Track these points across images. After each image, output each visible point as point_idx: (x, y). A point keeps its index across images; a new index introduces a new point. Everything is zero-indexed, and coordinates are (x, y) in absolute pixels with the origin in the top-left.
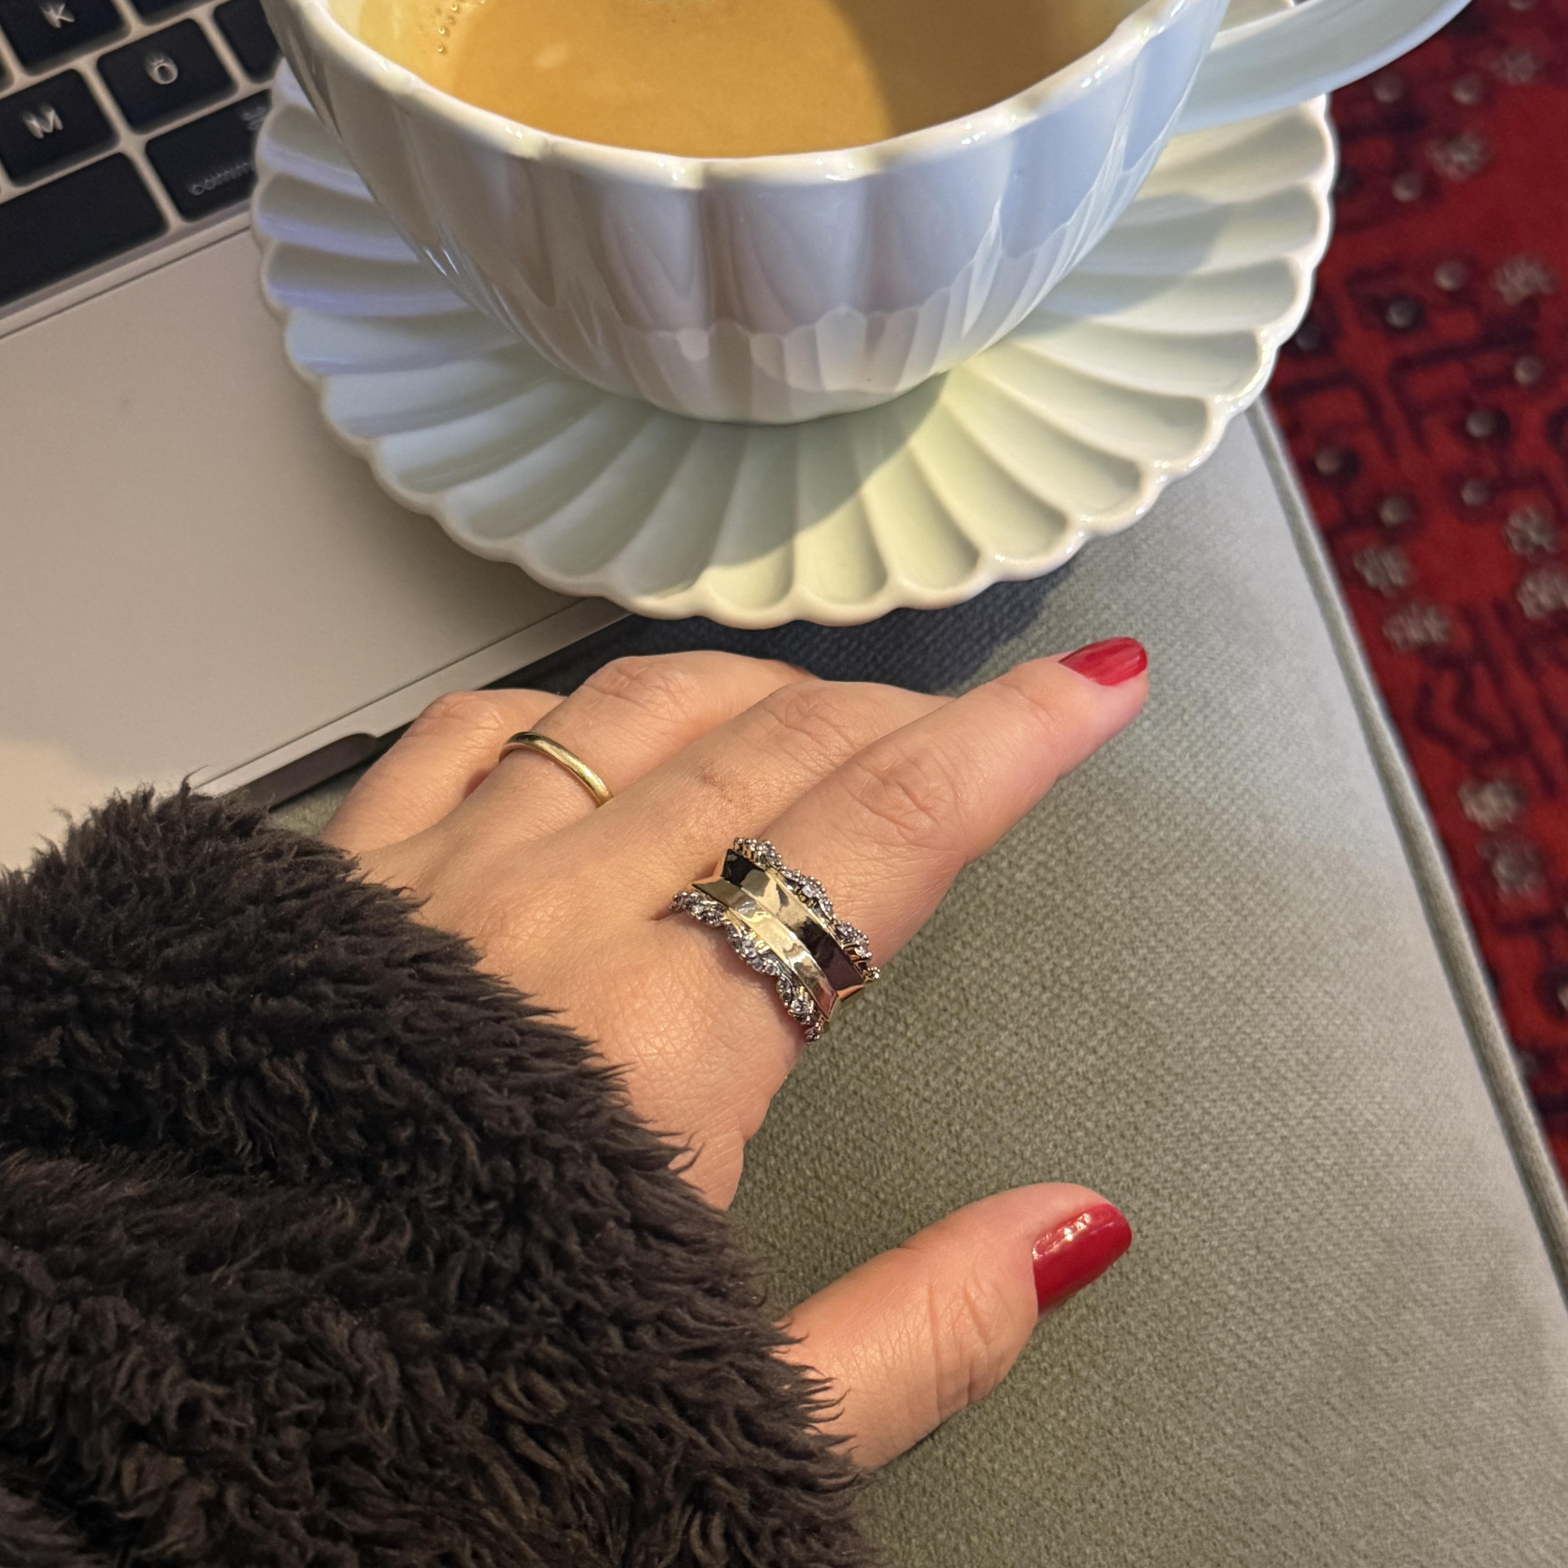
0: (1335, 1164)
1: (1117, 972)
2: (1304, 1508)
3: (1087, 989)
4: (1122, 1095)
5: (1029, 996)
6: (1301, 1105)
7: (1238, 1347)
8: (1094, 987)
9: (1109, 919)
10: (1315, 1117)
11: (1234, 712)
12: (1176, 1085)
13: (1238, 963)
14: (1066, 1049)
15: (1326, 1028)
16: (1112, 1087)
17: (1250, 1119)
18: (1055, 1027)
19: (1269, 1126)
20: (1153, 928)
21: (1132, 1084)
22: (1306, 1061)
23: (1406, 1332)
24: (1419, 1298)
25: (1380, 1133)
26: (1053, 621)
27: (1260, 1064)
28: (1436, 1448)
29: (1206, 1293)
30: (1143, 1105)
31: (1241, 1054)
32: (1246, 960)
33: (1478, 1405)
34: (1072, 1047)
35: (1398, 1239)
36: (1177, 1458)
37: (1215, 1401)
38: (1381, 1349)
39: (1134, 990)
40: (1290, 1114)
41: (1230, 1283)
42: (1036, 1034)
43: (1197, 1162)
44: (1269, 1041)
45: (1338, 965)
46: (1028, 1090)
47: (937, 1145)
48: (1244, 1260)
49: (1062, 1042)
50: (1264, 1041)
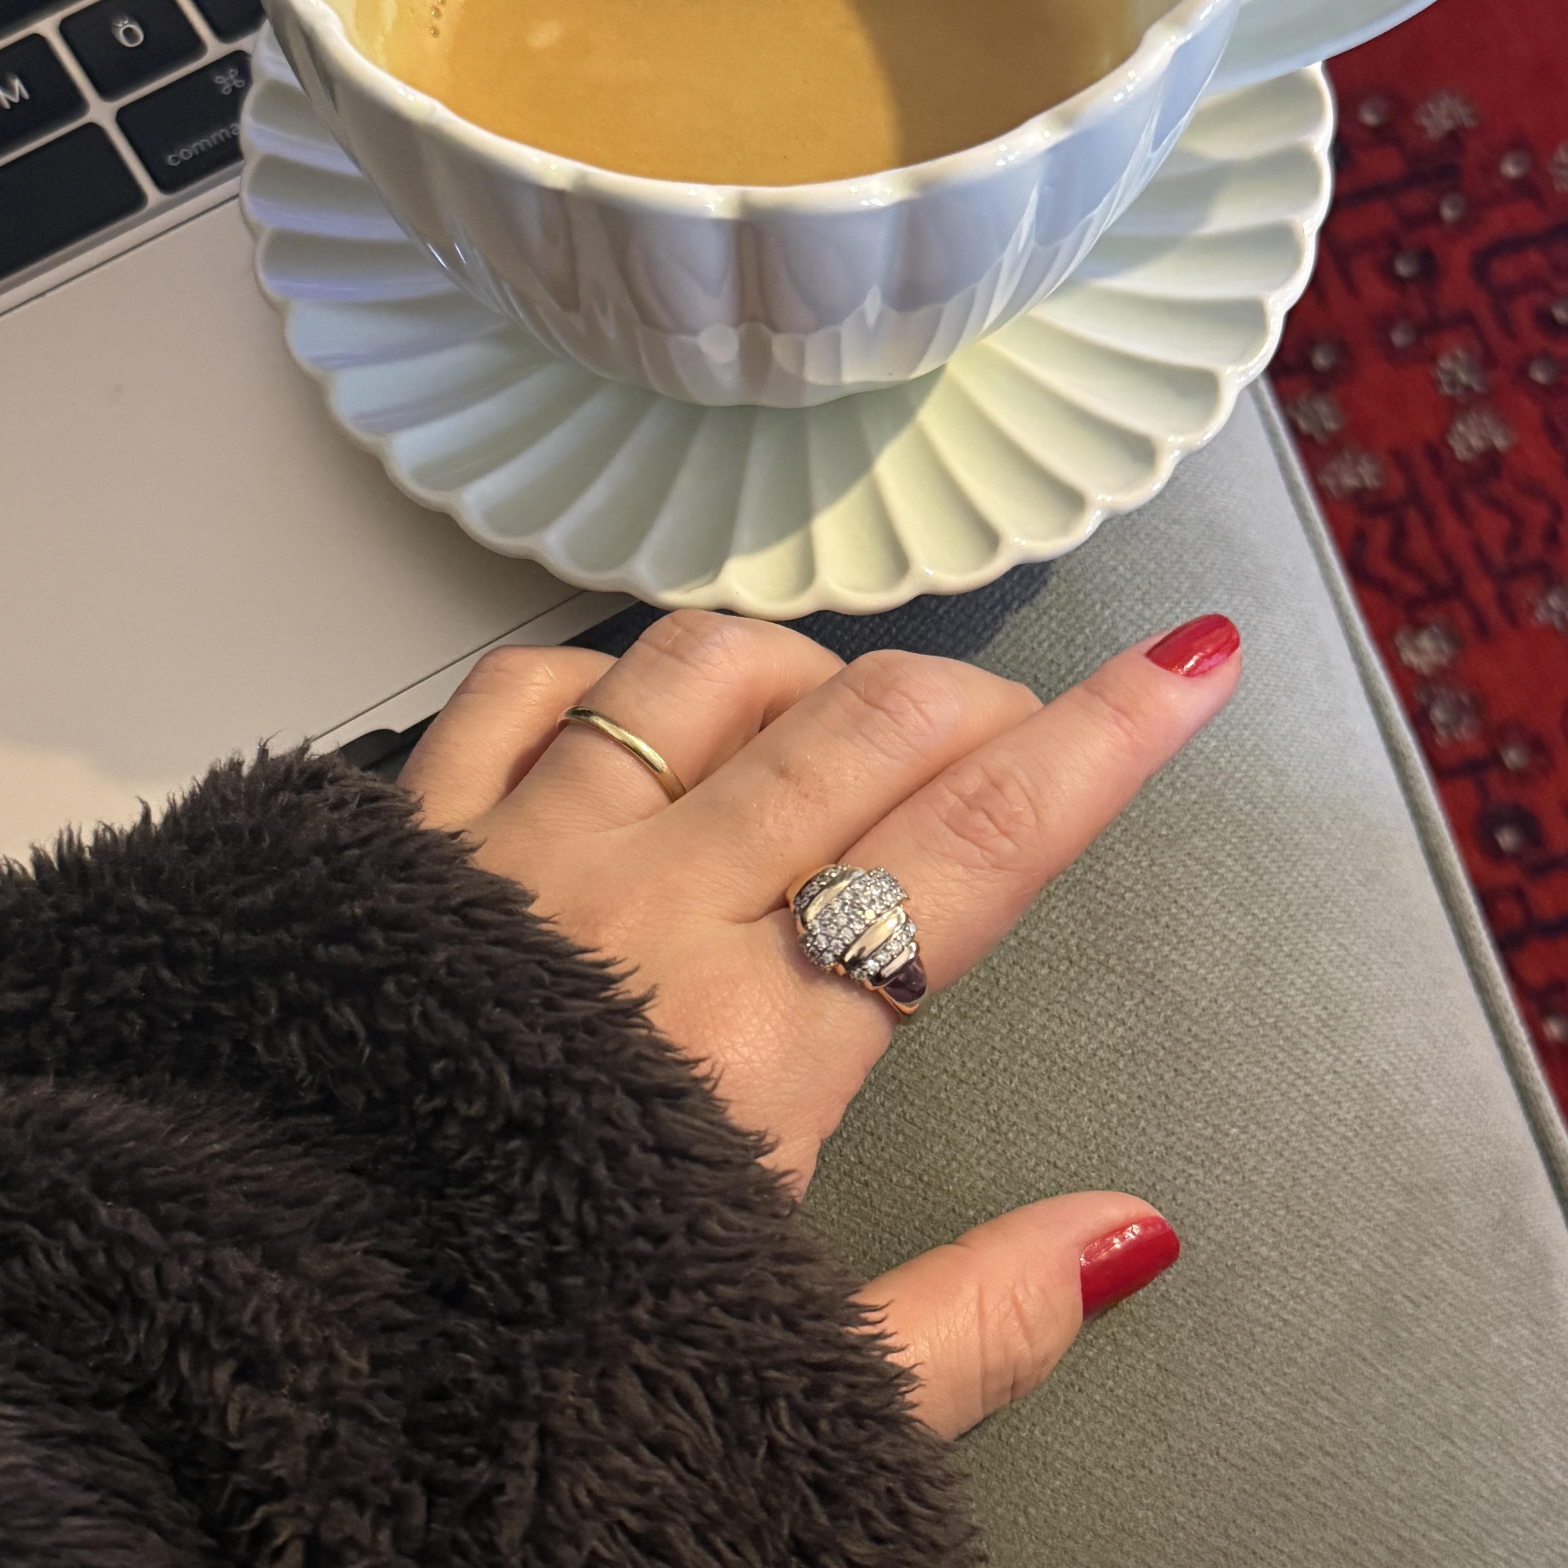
0: (1356, 1117)
1: (1142, 942)
2: (1341, 1458)
3: (1112, 961)
4: (1152, 1064)
5: (1058, 972)
6: (1322, 1062)
7: (1273, 1307)
8: (1120, 959)
9: (1130, 889)
10: (1335, 1072)
12: (1204, 1051)
13: (1256, 923)
14: (1096, 1023)
15: (1341, 981)
16: (1142, 1057)
17: (1274, 1080)
18: (1085, 1001)
19: (1293, 1085)
20: (1173, 895)
21: (1161, 1053)
22: (1324, 1015)
23: (1428, 1277)
24: (1438, 1242)
25: (1395, 1081)
26: (1063, 587)
27: (1281, 1024)
28: (1459, 1388)
29: (1240, 1256)
30: (1172, 1074)
31: (1263, 1016)
32: (1264, 919)
33: (1496, 1340)
34: (1101, 1020)
35: (1417, 1186)
36: (1220, 1419)
37: (1253, 1361)
38: (1406, 1297)
39: (1159, 957)
40: (1312, 1072)
41: (1263, 1245)
42: (1066, 1010)
43: (1227, 1127)
44: (1289, 1000)
45: (1349, 916)
46: (1061, 1065)
47: (976, 1125)
48: (1275, 1221)
49: (1092, 1016)
50: (1284, 1000)
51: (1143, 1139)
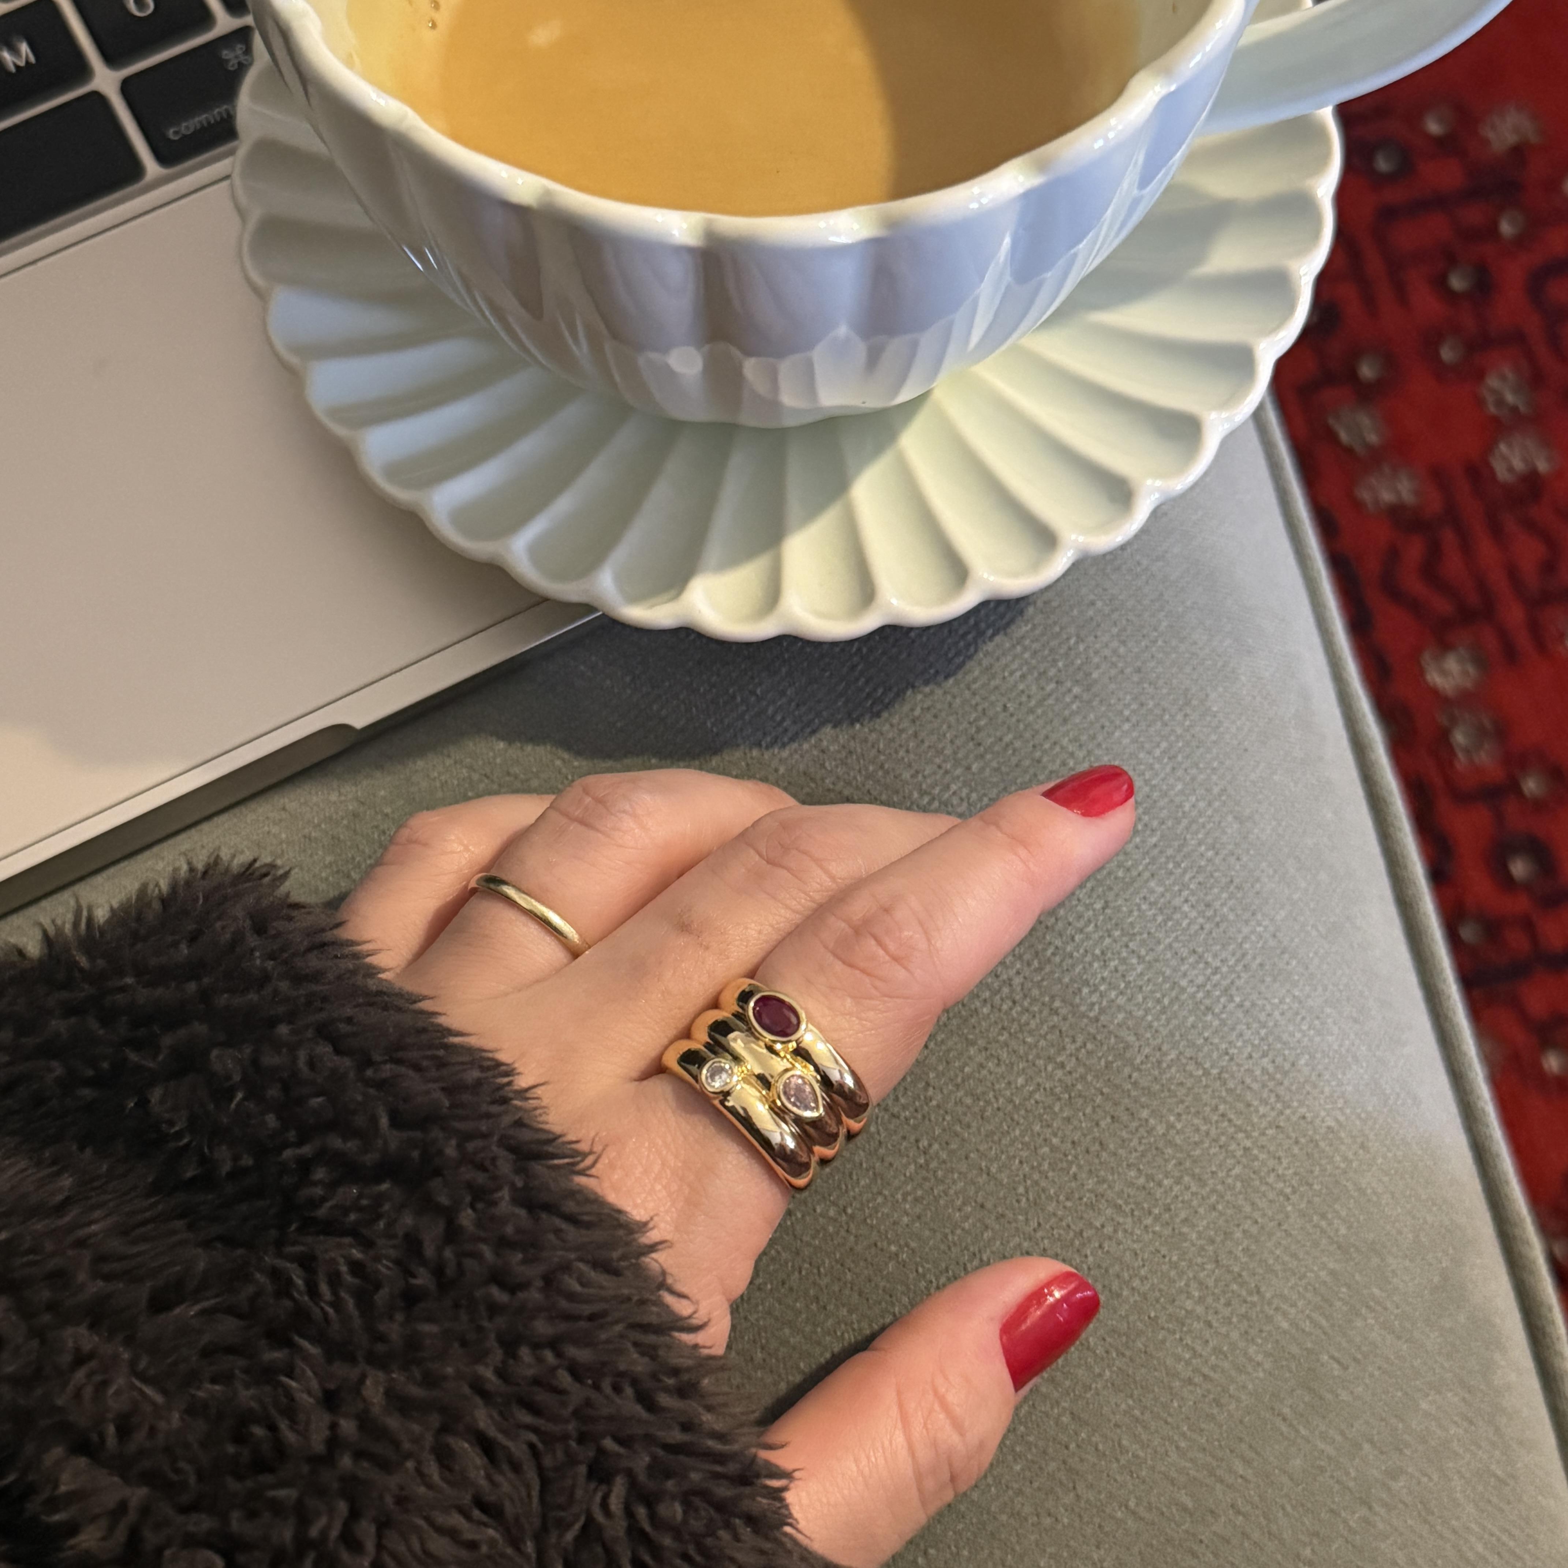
0: (1295, 1174)
1: (1088, 985)
2: (1253, 1518)
3: (1057, 1004)
4: (1088, 1110)
6: (1264, 1116)
7: (1194, 1361)
8: (1063, 1001)
9: (1081, 931)
11: (1215, 709)
12: (1143, 1099)
13: (1209, 971)
14: (1034, 1065)
15: (1292, 1035)
16: (1079, 1102)
17: (1213, 1132)
18: (1024, 1042)
19: (1232, 1138)
20: (1125, 939)
21: (1099, 1099)
22: (1271, 1069)
23: (1358, 1339)
24: (1372, 1304)
25: (1340, 1139)
26: (1039, 619)
27: (1226, 1076)
28: (1382, 1453)
29: (1164, 1308)
30: (1109, 1120)
31: (1207, 1065)
32: (1217, 968)
33: (1424, 1405)
34: (1040, 1063)
35: (1354, 1245)
36: (1131, 1472)
37: (1170, 1415)
38: (1332, 1357)
39: (1104, 1003)
40: (1253, 1125)
41: (1188, 1298)
42: (1005, 1049)
43: (1160, 1176)
44: (1236, 1051)
45: (1307, 968)
46: (995, 1105)
47: (905, 1160)
48: (1202, 1275)
49: (1031, 1057)
50: (1231, 1051)
51: (1073, 1184)
